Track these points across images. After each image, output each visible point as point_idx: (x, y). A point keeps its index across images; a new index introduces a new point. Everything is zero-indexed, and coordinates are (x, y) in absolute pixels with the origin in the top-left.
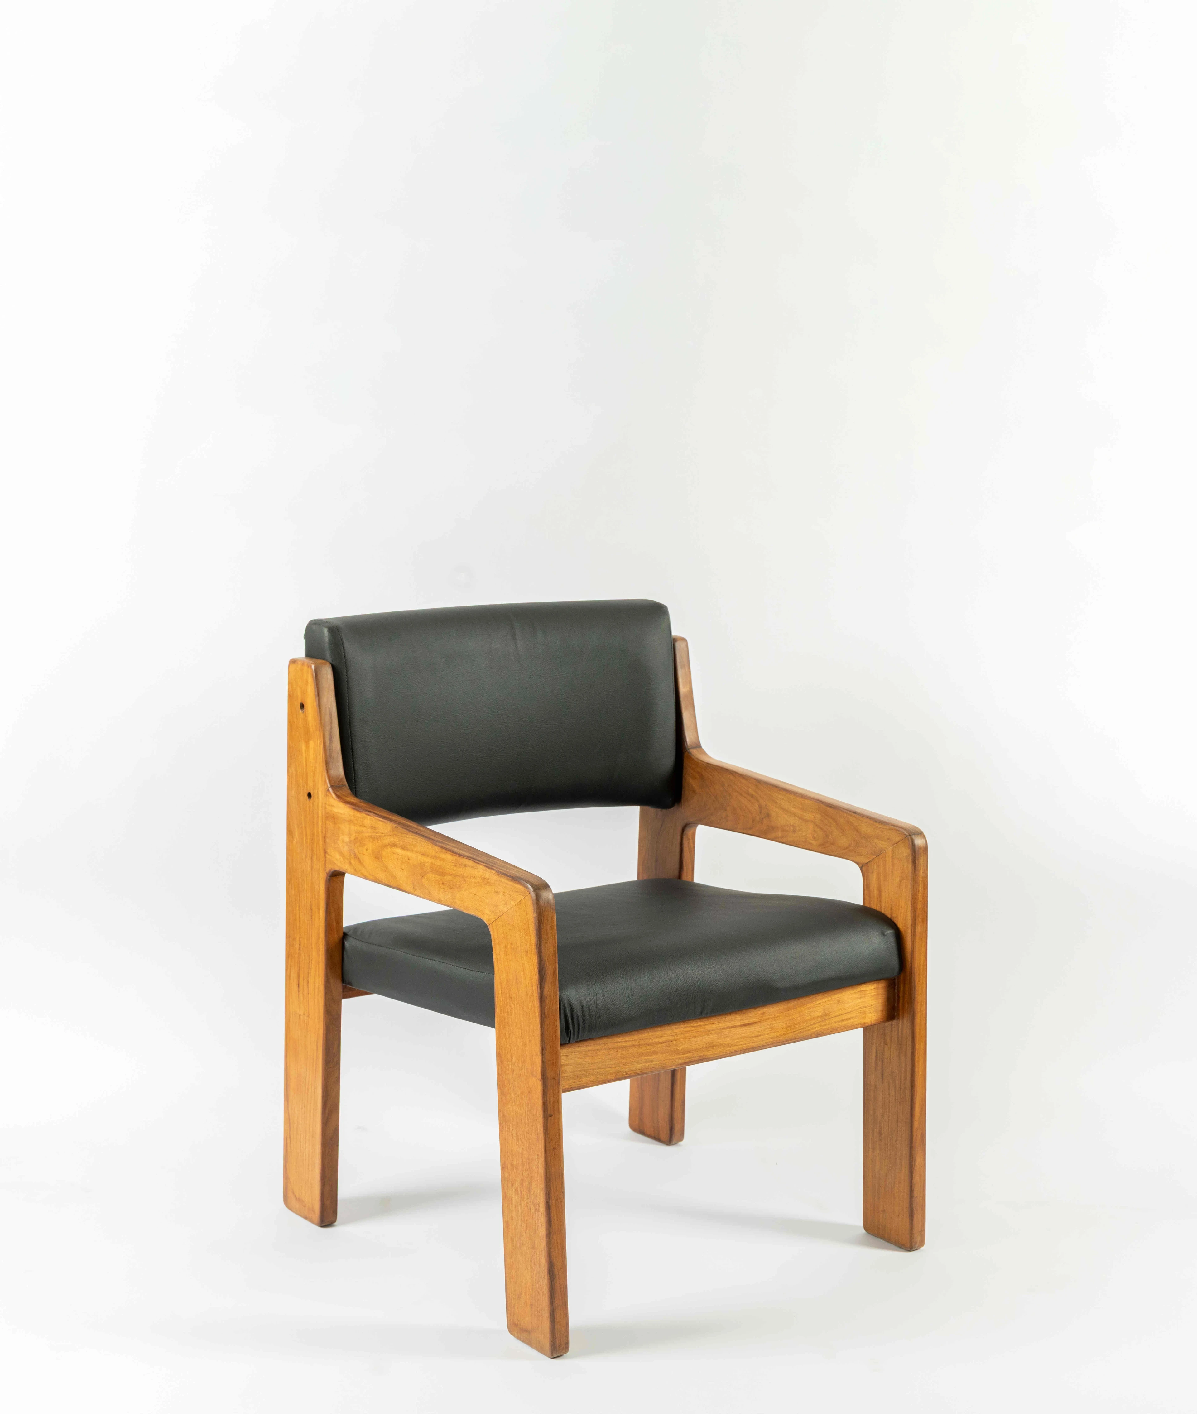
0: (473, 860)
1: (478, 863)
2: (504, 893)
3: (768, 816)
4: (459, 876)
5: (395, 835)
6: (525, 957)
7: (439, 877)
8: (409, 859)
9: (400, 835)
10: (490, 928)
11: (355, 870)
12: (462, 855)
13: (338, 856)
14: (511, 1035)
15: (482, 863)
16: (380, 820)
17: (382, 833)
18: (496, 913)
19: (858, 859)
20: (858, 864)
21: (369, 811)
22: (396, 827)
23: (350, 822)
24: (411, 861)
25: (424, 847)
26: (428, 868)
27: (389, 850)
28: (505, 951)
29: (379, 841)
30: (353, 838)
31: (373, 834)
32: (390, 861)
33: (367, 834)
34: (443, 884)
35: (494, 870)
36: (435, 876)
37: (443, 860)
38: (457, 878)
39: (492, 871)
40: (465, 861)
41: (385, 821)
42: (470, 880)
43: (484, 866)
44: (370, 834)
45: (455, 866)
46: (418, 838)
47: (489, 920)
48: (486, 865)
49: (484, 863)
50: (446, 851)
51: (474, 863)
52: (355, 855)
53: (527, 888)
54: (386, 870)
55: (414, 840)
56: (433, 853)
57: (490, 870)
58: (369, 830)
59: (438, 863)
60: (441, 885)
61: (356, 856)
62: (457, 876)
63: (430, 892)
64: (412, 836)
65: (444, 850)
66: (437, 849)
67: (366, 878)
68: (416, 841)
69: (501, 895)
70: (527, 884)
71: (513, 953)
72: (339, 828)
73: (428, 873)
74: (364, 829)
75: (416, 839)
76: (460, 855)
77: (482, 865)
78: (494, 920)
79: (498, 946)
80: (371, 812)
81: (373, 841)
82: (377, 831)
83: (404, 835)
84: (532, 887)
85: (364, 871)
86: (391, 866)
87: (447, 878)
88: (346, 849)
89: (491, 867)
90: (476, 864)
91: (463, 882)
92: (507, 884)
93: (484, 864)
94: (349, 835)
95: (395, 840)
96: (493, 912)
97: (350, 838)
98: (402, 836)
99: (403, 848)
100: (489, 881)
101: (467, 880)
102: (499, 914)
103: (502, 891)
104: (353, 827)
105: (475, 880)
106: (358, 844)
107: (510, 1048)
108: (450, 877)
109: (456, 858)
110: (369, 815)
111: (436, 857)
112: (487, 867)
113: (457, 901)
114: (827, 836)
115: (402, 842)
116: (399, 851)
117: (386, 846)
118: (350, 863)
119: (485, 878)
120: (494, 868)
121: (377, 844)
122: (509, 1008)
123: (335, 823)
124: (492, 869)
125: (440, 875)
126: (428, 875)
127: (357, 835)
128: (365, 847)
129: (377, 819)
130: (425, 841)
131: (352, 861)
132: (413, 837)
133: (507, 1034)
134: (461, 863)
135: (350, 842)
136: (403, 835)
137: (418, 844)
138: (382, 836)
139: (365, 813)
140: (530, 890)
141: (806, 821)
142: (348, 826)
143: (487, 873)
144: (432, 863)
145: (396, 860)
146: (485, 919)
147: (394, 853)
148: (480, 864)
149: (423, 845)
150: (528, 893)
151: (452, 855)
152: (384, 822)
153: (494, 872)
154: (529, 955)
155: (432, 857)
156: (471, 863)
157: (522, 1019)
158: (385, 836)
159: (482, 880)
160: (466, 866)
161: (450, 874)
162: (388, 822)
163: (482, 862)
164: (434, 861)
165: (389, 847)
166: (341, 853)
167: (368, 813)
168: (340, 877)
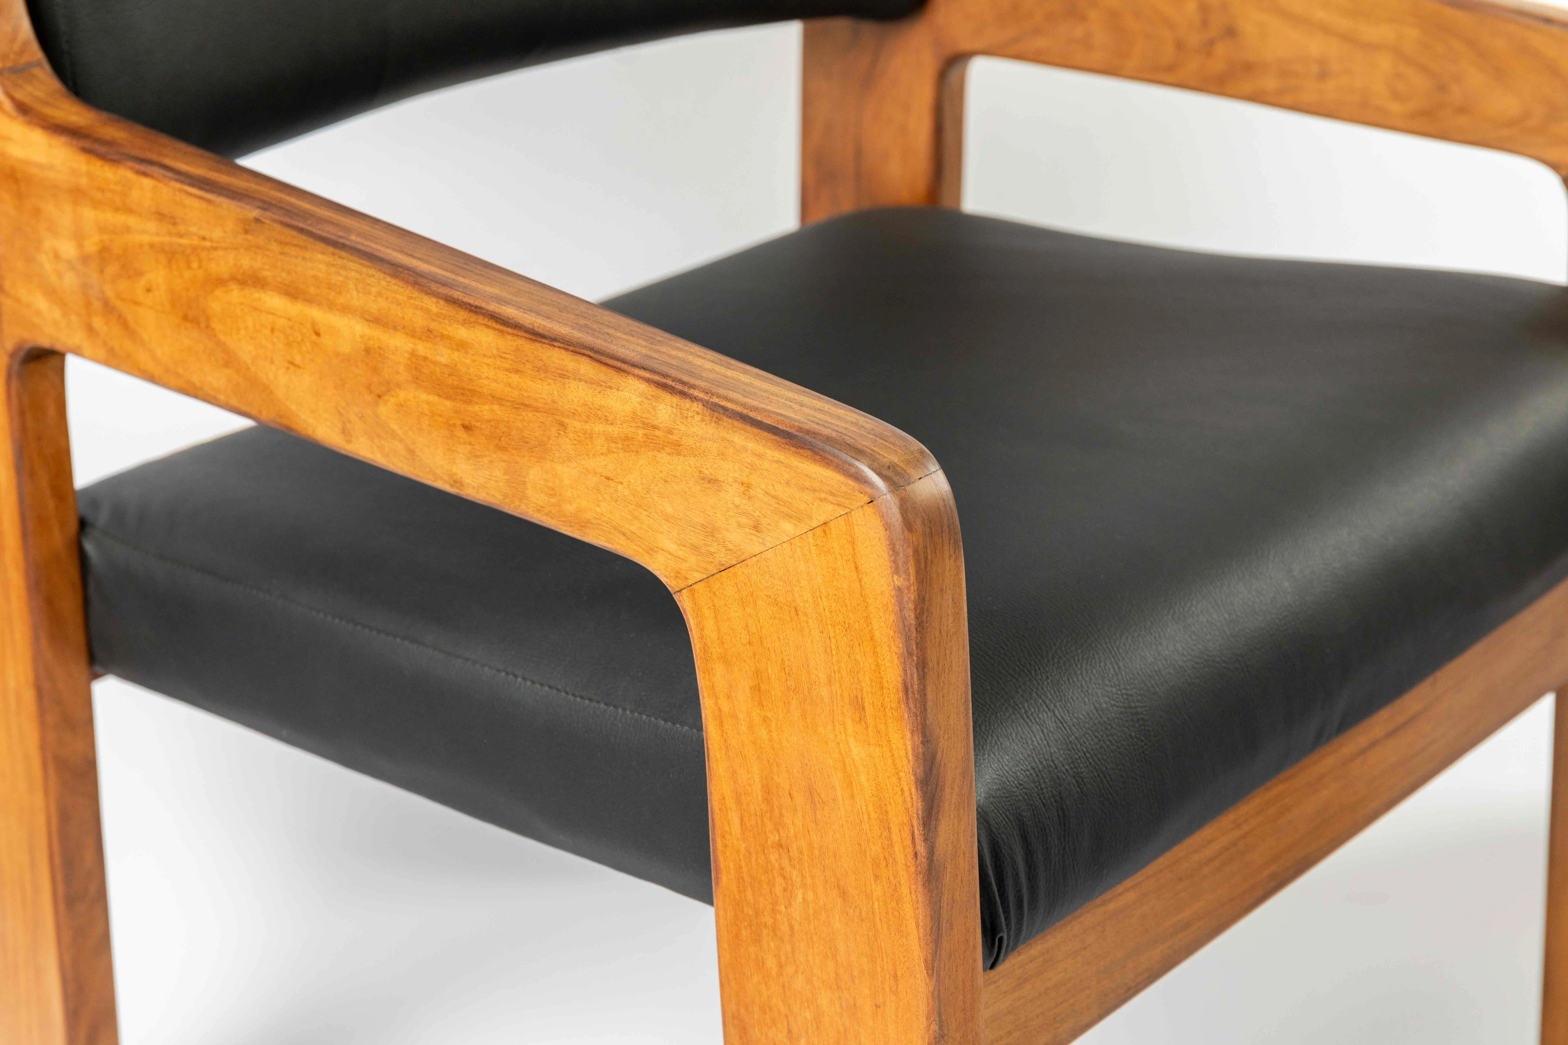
0: (597, 356)
1: (619, 370)
2: (747, 486)
3: (1231, 32)
4: (536, 410)
5: (258, 247)
6: (849, 722)
7: (448, 404)
8: (318, 334)
9: (275, 247)
10: (684, 602)
11: (111, 351)
12: (543, 336)
13: (41, 303)
14: (790, 970)
15: (637, 371)
16: (190, 194)
17: (204, 239)
18: (712, 554)
19: (1555, 154)
20: (1555, 167)
21: (142, 161)
22: (257, 220)
23: (77, 194)
24: (325, 340)
25: (379, 294)
26: (401, 369)
27: (235, 294)
28: (756, 689)
29: (195, 265)
30: (91, 246)
31: (167, 239)
32: (243, 332)
33: (146, 239)
34: (467, 428)
35: (694, 399)
36: (433, 398)
37: (462, 346)
38: (529, 415)
39: (687, 403)
40: (557, 357)
41: (210, 196)
42: (587, 427)
43: (648, 381)
44: (157, 239)
45: (517, 371)
46: (351, 265)
47: (677, 575)
48: (657, 378)
49: (644, 369)
50: (474, 317)
51: (604, 368)
52: (106, 303)
53: (859, 478)
54: (229, 360)
55: (333, 269)
56: (419, 321)
57: (675, 400)
58: (152, 226)
59: (444, 355)
60: (462, 434)
61: (108, 308)
62: (526, 406)
63: (412, 452)
64: (323, 253)
65: (463, 314)
66: (431, 304)
67: (151, 378)
68: (343, 273)
69: (732, 494)
70: (857, 463)
71: (794, 703)
72: (37, 212)
73: (399, 385)
74: (132, 221)
75: (344, 268)
76: (536, 336)
77: (639, 377)
78: (699, 576)
79: (719, 669)
80: (151, 163)
81: (170, 261)
82: (182, 228)
83: (293, 251)
84: (880, 474)
85: (143, 358)
86: (246, 351)
87: (484, 410)
88: (70, 281)
89: (679, 387)
90: (612, 373)
91: (554, 431)
92: (760, 456)
93: (647, 375)
94: (79, 237)
95: (257, 265)
96: (695, 548)
97: (80, 246)
98: (282, 253)
99: (292, 292)
100: (675, 438)
101: (574, 424)
102: (723, 558)
103: (735, 480)
104: (89, 214)
105: (610, 429)
106: (112, 269)
107: (783, 1009)
108: (496, 407)
109: (521, 342)
110: (145, 174)
111: (428, 334)
112: (664, 387)
113: (530, 492)
114: (1442, 88)
115: (284, 275)
116: (275, 301)
117: (221, 282)
118: (90, 330)
119: (655, 427)
120: (696, 393)
121: (187, 274)
122: (779, 880)
123: (20, 196)
124: (683, 394)
125: (448, 398)
126: (402, 395)
127: (105, 237)
128: (143, 282)
129: (181, 190)
130: (382, 275)
131: (98, 323)
132: (326, 258)
133: (771, 963)
134: (540, 364)
135: (85, 259)
136: (287, 249)
137: (351, 286)
138: (204, 249)
139: (132, 168)
140: (878, 489)
141: (1370, 47)
142: (68, 208)
143: (661, 406)
144: (413, 354)
145: (267, 332)
146: (658, 566)
147: (256, 309)
148: (628, 373)
149: (374, 290)
150: (866, 499)
151: (501, 331)
152: (209, 201)
153: (697, 407)
154: (870, 720)
155: (412, 334)
156: (586, 367)
157: (837, 925)
158: (215, 249)
159: (641, 432)
160: (563, 375)
161: (495, 399)
162: (224, 202)
163: (634, 365)
164: (422, 348)
165: (233, 286)
166: (53, 294)
167: (143, 167)
168: (53, 362)
